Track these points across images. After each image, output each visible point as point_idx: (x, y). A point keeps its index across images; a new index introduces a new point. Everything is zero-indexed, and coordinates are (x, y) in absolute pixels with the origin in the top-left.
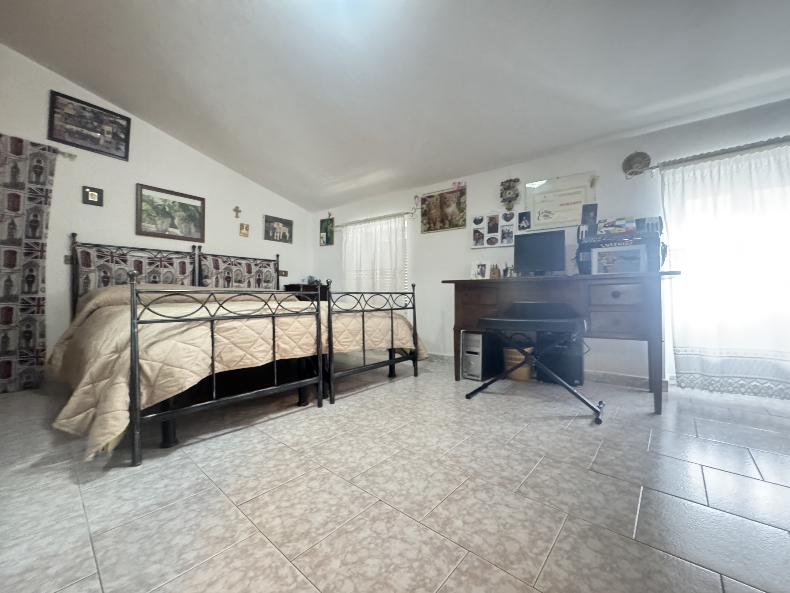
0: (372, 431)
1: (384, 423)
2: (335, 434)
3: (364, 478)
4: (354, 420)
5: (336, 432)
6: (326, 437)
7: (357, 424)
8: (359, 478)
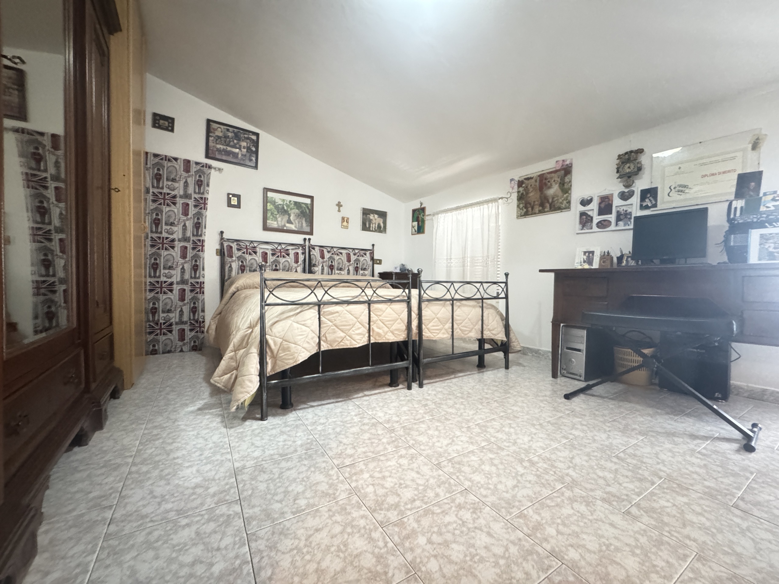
0: (459, 419)
1: (471, 413)
2: (423, 417)
3: (450, 464)
4: (442, 406)
5: (424, 415)
6: (415, 419)
7: (445, 411)
8: (445, 463)
